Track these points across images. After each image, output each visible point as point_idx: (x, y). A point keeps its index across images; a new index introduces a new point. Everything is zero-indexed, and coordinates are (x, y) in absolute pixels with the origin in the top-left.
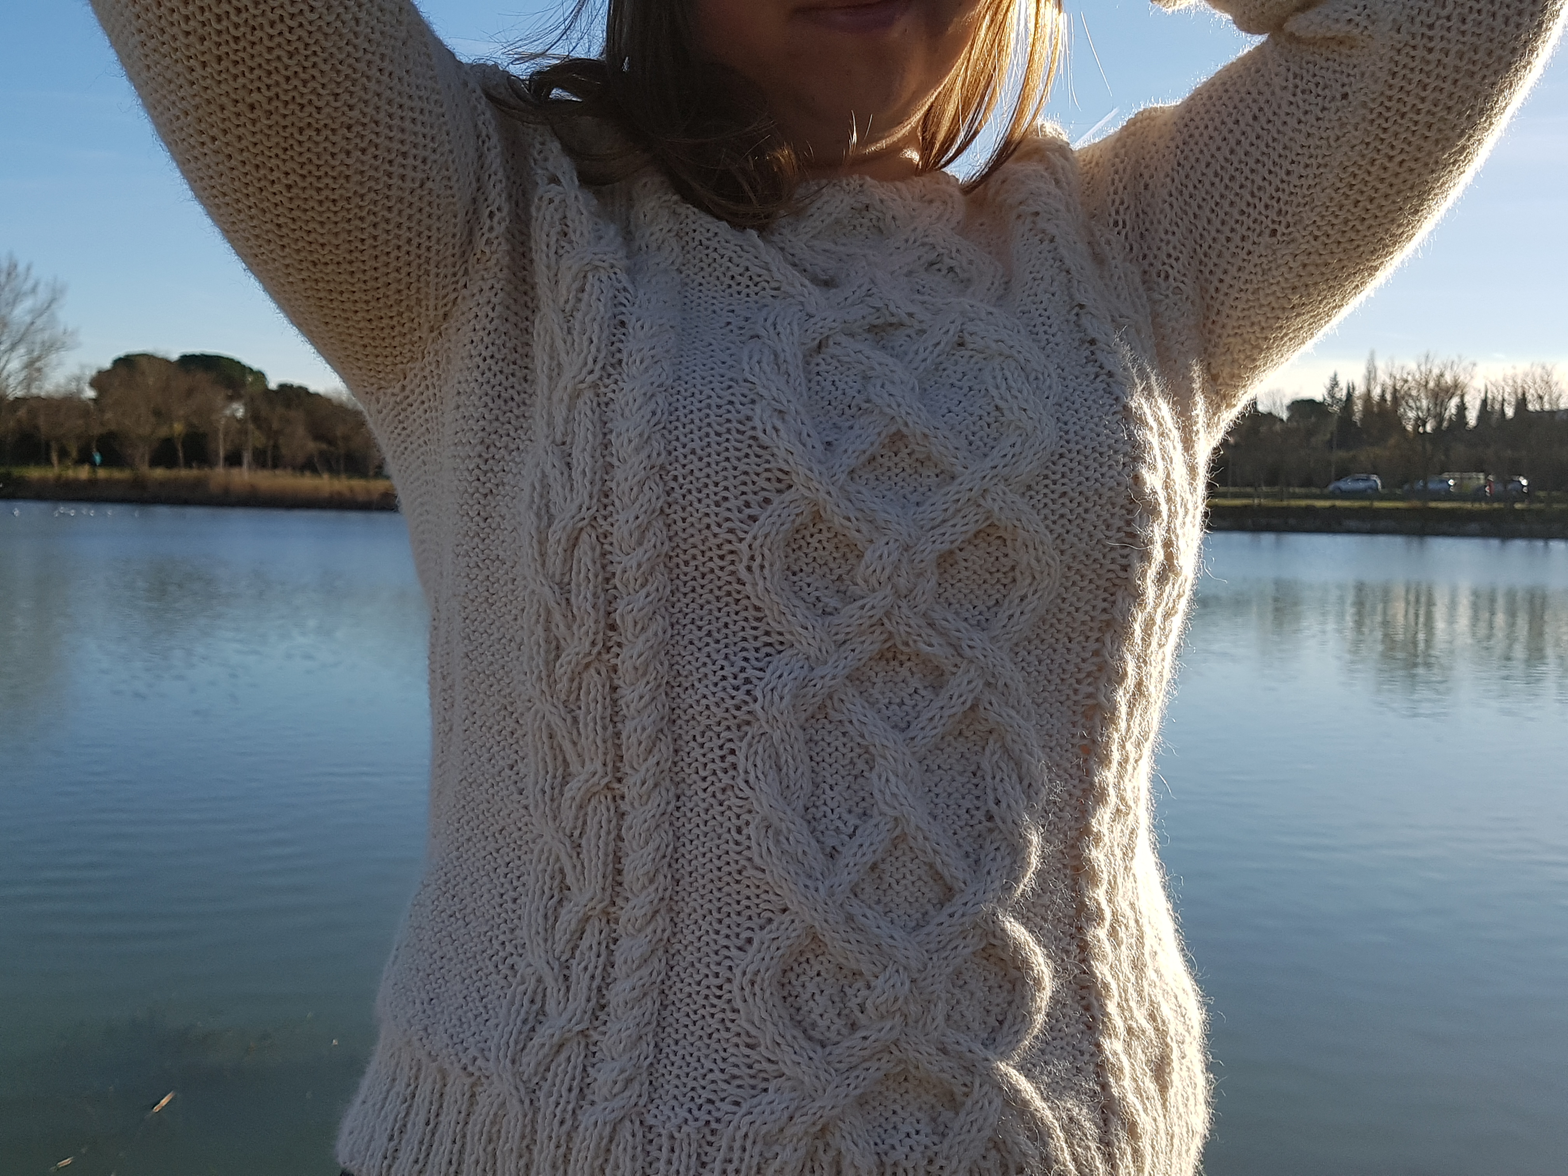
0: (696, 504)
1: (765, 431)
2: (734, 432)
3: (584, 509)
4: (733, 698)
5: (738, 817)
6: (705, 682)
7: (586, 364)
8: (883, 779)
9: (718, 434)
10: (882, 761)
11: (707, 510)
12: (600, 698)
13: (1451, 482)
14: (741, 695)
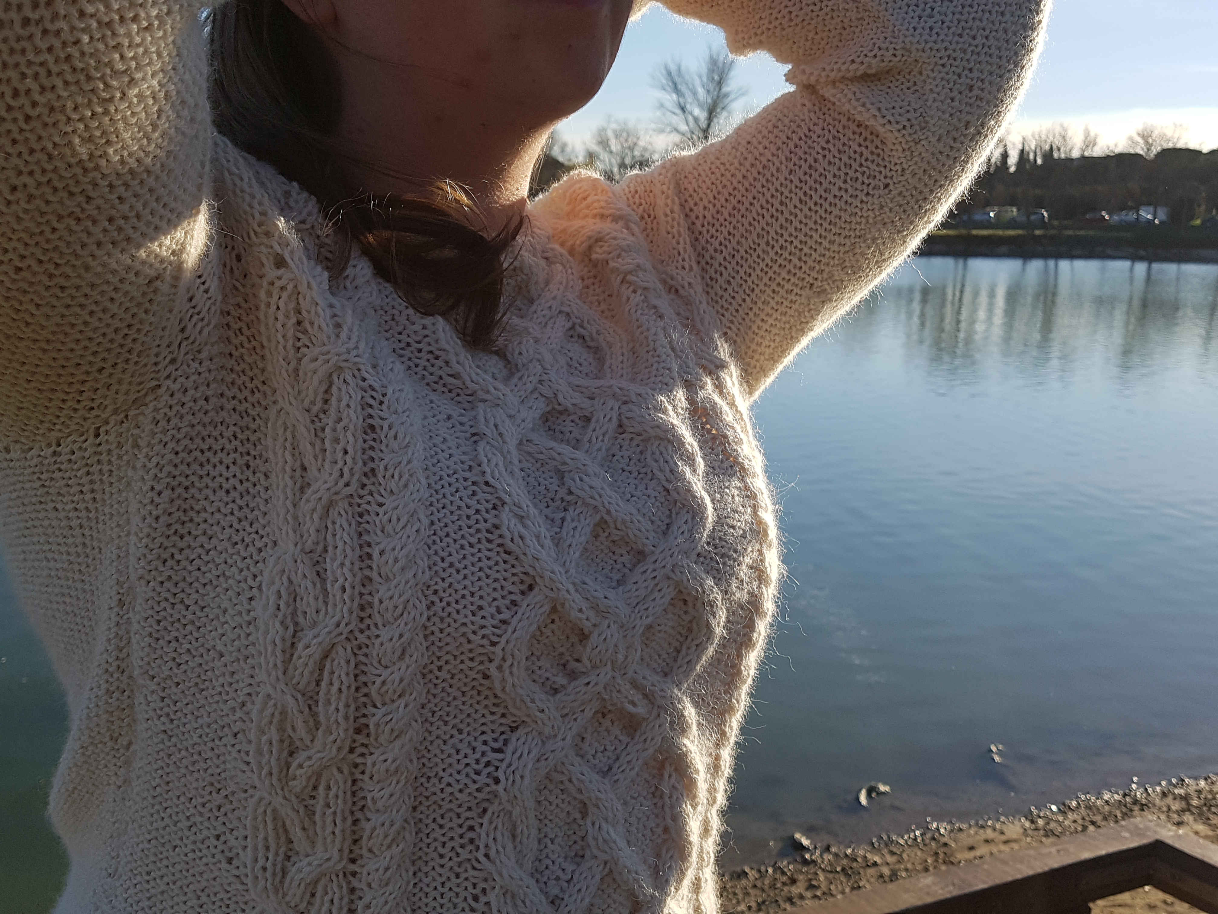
0: (455, 615)
1: (512, 540)
2: (484, 541)
3: (343, 624)
4: (475, 782)
5: (474, 886)
6: (449, 771)
7: (342, 475)
8: (597, 826)
9: (471, 546)
10: (595, 810)
11: (465, 620)
12: (341, 794)
13: (992, 214)
14: (482, 779)
